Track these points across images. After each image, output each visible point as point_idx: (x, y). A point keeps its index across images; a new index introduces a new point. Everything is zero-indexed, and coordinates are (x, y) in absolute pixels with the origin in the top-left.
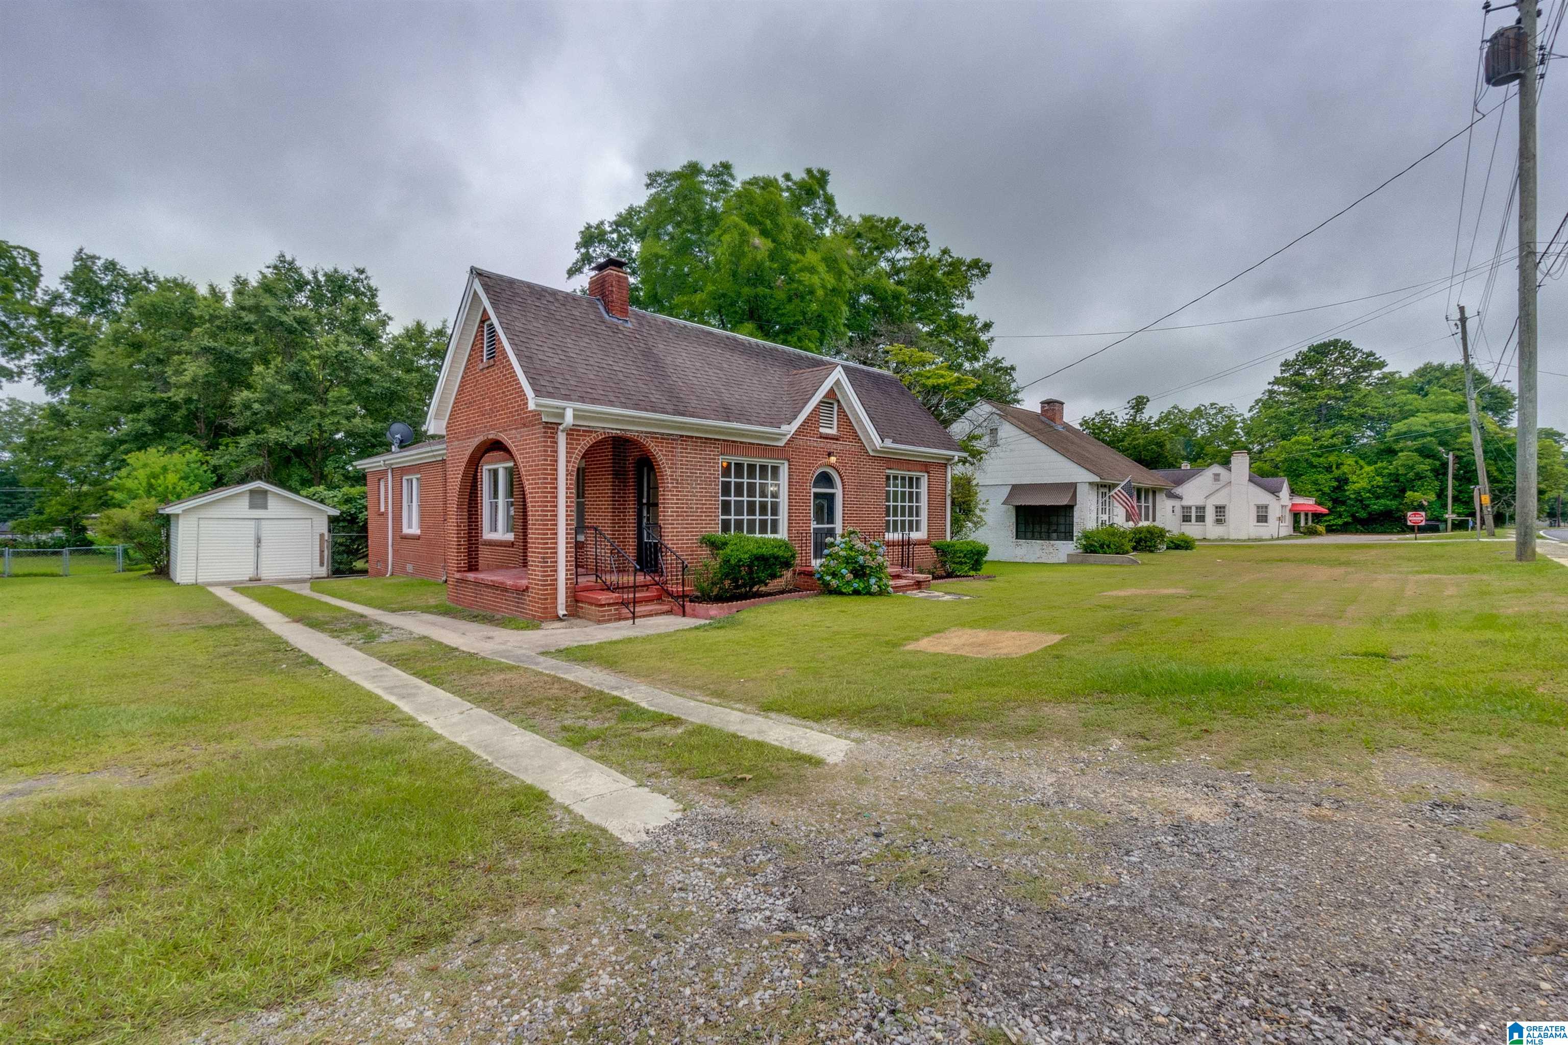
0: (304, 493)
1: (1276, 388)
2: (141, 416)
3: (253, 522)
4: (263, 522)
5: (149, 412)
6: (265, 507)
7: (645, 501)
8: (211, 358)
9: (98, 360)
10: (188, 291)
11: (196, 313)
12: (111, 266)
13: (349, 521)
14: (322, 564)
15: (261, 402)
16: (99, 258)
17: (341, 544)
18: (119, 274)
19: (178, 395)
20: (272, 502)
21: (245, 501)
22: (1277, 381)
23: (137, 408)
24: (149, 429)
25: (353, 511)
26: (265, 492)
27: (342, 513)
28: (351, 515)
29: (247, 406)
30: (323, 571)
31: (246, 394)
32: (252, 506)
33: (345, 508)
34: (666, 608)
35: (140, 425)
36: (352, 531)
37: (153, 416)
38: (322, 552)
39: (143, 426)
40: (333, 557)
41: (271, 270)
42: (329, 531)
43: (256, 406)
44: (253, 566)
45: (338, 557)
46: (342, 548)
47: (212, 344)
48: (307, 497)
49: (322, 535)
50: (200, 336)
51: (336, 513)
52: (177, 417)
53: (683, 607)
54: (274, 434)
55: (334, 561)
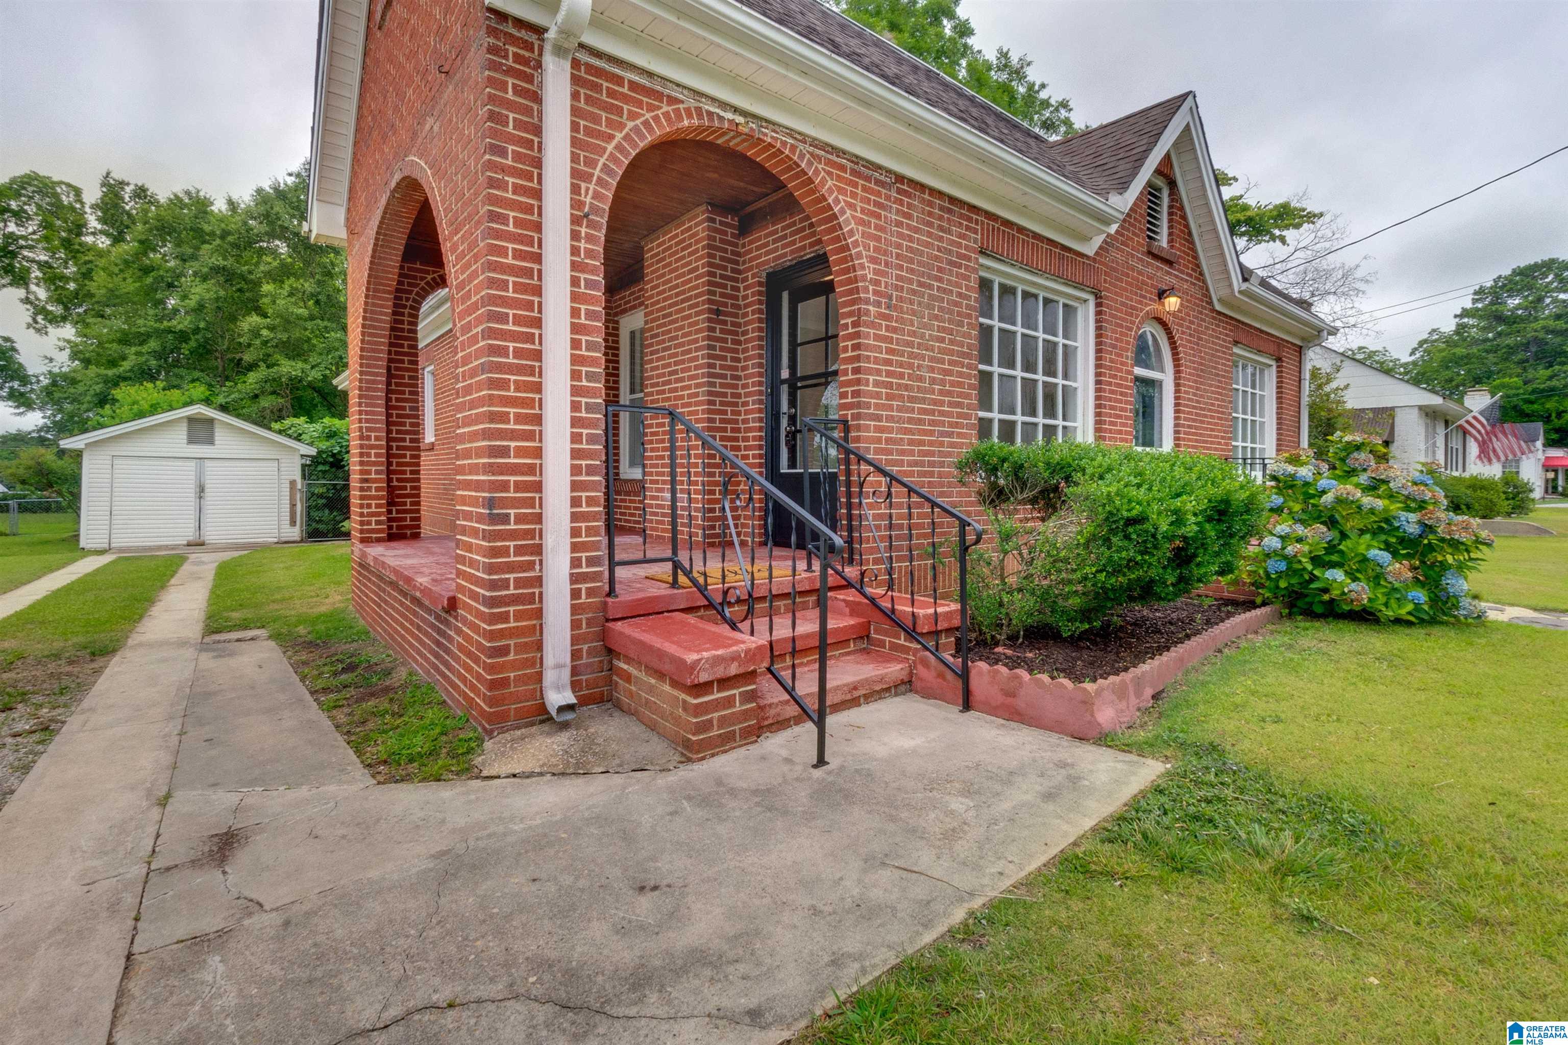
0: (276, 426)
1: (1466, 320)
2: (145, 349)
3: (193, 464)
4: (208, 463)
5: (153, 344)
6: (210, 441)
7: (785, 374)
8: (222, 279)
9: (99, 284)
10: (201, 205)
11: (207, 228)
12: (141, 192)
13: (332, 465)
14: (293, 523)
15: (272, 328)
16: (128, 184)
17: (321, 496)
18: (150, 202)
19: (183, 323)
20: (219, 435)
21: (181, 433)
22: (1465, 313)
23: (143, 338)
24: (153, 363)
25: (337, 449)
26: (211, 421)
27: (320, 452)
28: (334, 455)
29: (256, 333)
30: (295, 533)
31: (255, 319)
32: (192, 440)
33: (324, 445)
34: (895, 670)
35: (144, 359)
36: (336, 478)
37: (157, 348)
38: (293, 506)
39: (147, 360)
40: (308, 514)
41: (293, 179)
42: (304, 477)
43: (265, 332)
44: (192, 525)
45: (316, 514)
46: (321, 502)
47: (222, 263)
48: (280, 432)
49: (293, 483)
50: (209, 256)
51: (313, 451)
52: (185, 349)
53: (964, 676)
54: (288, 368)
55: (310, 518)
